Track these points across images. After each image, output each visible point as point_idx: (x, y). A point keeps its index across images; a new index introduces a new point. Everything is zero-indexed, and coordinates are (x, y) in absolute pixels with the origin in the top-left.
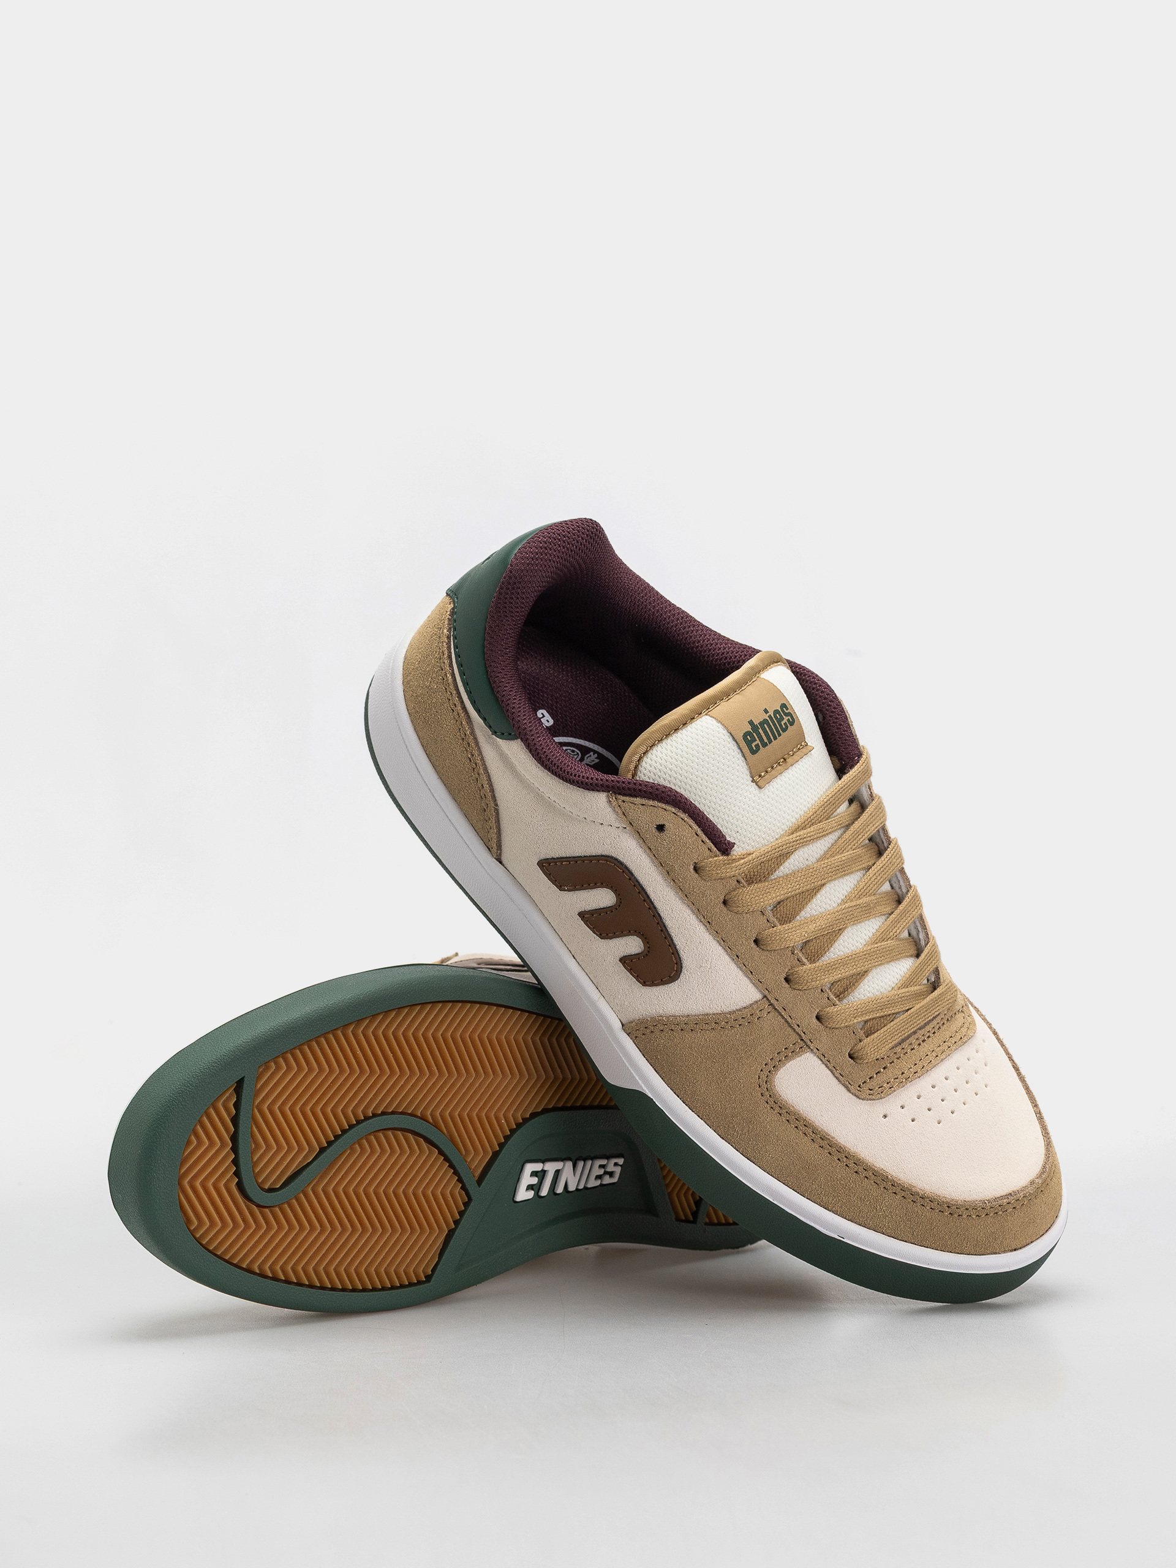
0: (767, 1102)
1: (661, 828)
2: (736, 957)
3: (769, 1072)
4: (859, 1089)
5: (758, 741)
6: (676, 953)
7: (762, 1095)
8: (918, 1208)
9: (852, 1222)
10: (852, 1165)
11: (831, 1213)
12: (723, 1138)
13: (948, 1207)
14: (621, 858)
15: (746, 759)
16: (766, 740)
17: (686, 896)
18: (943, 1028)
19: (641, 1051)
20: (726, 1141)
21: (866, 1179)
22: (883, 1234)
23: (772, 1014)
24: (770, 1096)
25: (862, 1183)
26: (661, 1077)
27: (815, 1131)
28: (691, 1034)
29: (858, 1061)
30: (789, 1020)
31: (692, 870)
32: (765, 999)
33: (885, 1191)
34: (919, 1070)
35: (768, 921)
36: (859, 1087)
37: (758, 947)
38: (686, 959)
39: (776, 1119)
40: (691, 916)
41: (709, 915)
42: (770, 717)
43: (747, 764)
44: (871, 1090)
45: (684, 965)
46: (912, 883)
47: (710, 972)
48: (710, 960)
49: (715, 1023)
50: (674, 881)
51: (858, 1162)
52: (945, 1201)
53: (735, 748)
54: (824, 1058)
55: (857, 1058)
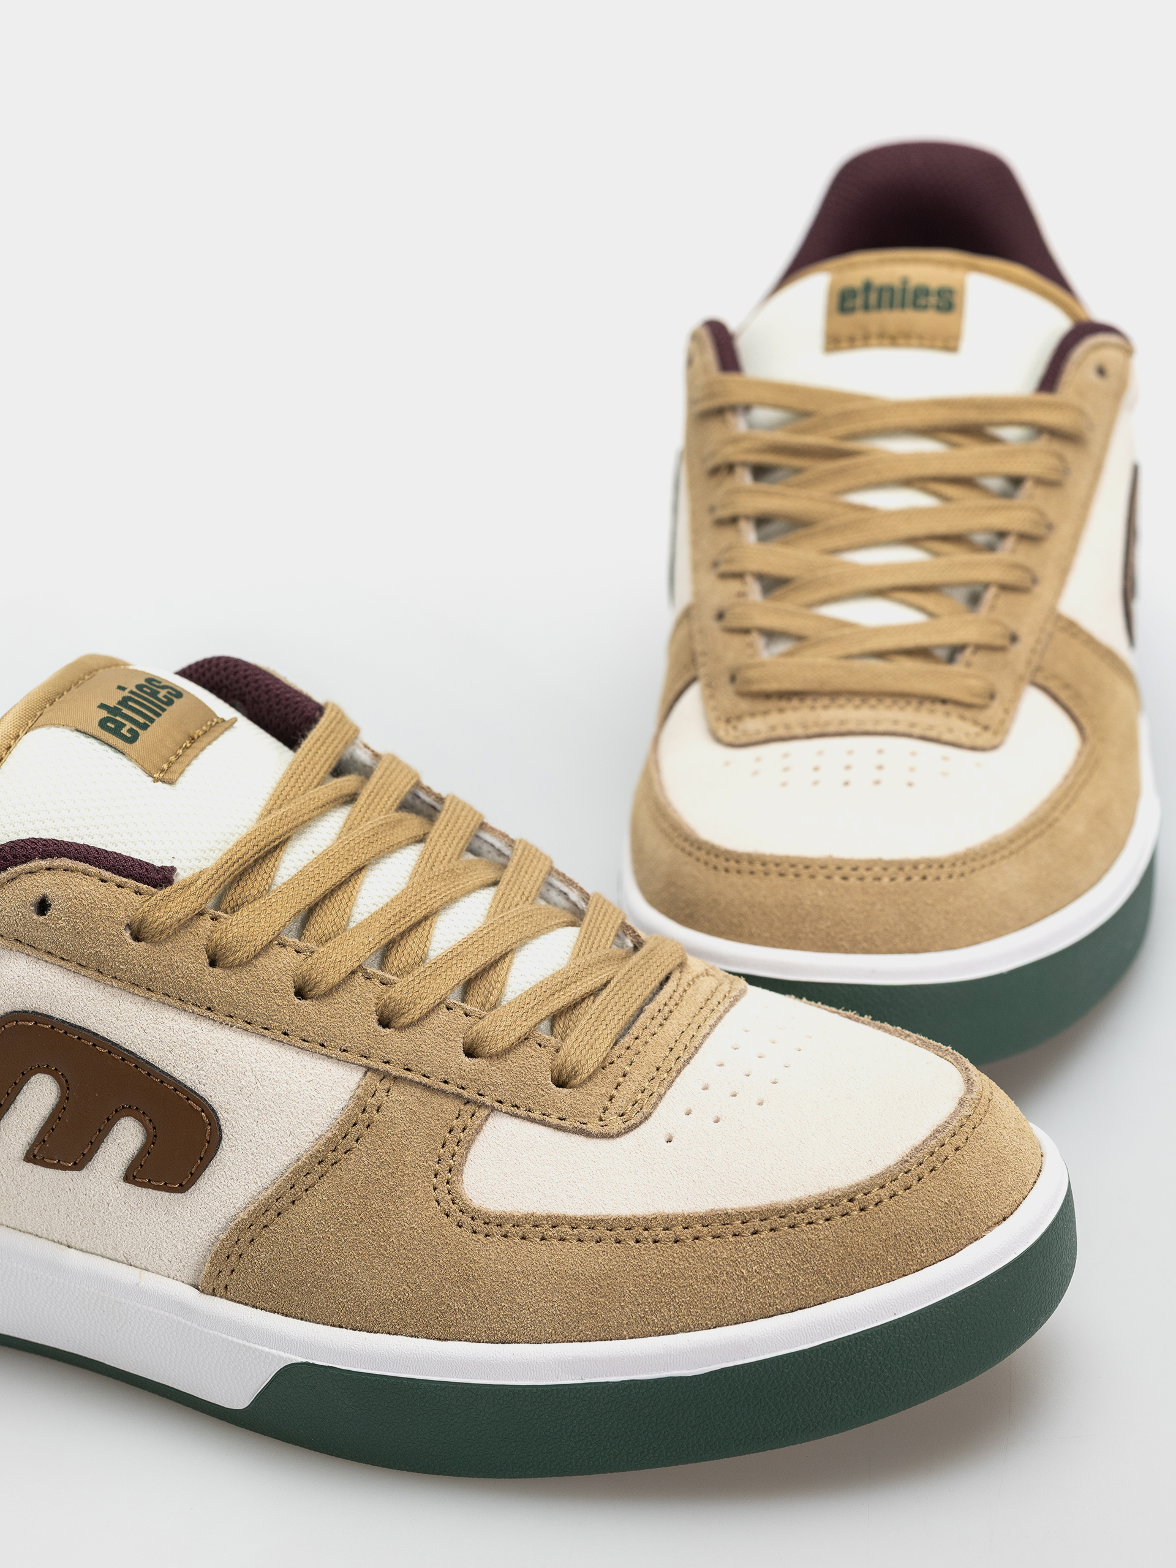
0: (475, 1232)
1: (43, 906)
2: (285, 1036)
3: (448, 1183)
4: (601, 1123)
5: (129, 725)
6: (192, 1095)
7: (460, 1227)
8: (805, 1233)
9: (721, 1326)
10: (662, 1234)
11: (681, 1335)
12: (446, 1340)
13: (851, 1200)
14: (20, 1007)
15: (123, 754)
16: (141, 720)
17: (149, 989)
18: (686, 996)
19: (246, 1304)
20: (453, 1340)
21: (697, 1241)
22: (782, 1313)
23: (394, 1089)
24: (472, 1218)
25: (695, 1252)
26: (298, 1318)
27: (574, 1223)
28: (295, 1208)
29: (574, 1082)
30: (425, 1080)
31: (131, 941)
32: (369, 1074)
33: (738, 1238)
34: (681, 1053)
35: (298, 952)
36: (601, 1120)
37: (306, 1000)
38: (212, 1094)
39: (503, 1247)
40: (176, 1017)
41: (201, 995)
42: (132, 692)
43: (130, 759)
44: (622, 1115)
45: (216, 1107)
46: (512, 836)
47: (260, 1088)
48: (248, 1068)
49: (319, 1163)
50: (116, 978)
51: (668, 1223)
52: (839, 1194)
53: (96, 744)
54: (518, 1111)
55: (569, 1077)
